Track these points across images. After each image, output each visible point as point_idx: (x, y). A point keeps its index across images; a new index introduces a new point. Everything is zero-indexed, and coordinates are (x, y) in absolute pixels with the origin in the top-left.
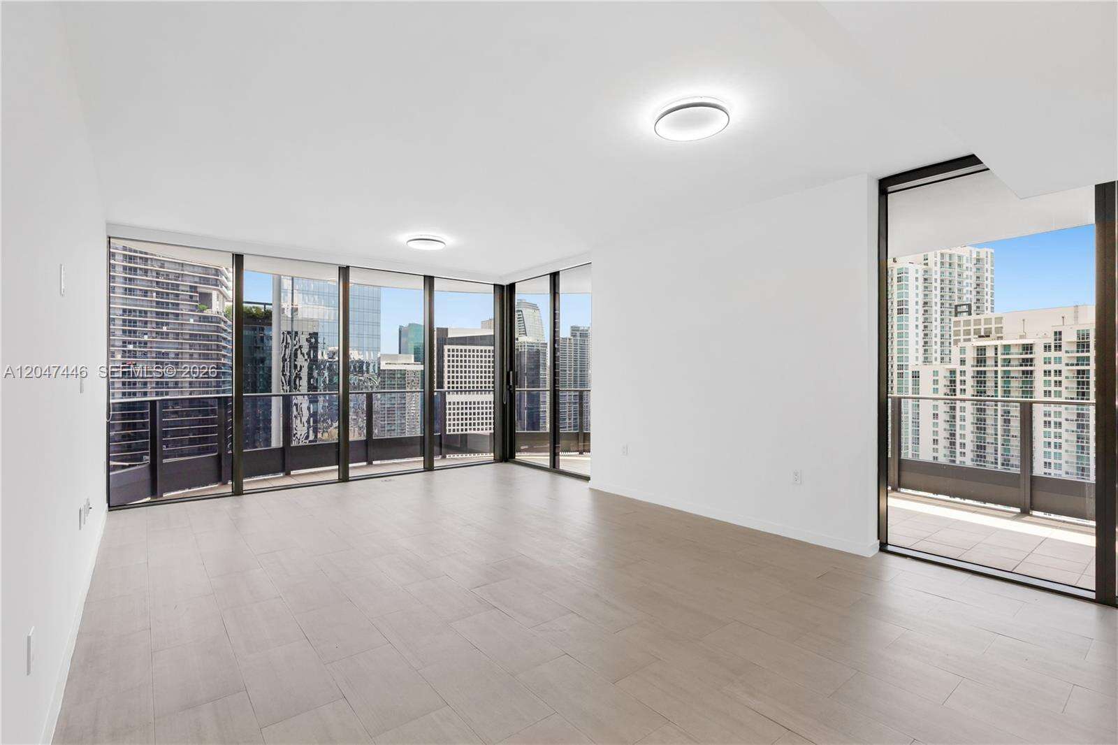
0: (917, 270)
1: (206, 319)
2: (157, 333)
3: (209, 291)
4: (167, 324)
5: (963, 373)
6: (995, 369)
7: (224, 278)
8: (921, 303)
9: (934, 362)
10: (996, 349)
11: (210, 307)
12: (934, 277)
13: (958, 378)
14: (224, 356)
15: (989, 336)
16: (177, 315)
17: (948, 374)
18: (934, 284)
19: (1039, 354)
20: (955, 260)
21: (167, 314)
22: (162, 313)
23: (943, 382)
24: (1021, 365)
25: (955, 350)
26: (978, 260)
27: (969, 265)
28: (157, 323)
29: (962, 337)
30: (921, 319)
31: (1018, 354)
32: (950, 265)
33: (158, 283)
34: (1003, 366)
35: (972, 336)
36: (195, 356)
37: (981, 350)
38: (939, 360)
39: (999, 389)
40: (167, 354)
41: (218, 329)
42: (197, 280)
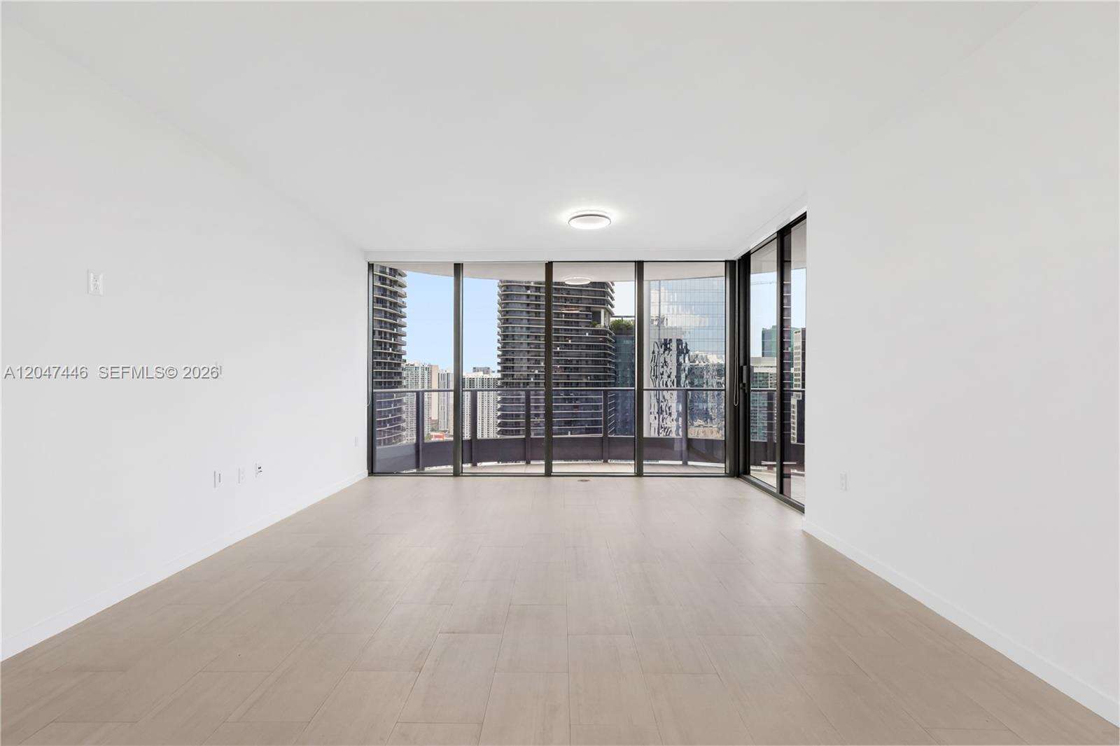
1: (597, 332)
2: (565, 345)
3: (598, 310)
4: (571, 338)
7: (609, 298)
11: (600, 323)
14: (610, 362)
16: (577, 330)
21: (571, 329)
22: (568, 330)
28: (565, 337)
33: (566, 306)
36: (590, 362)
40: (571, 361)
41: (605, 340)
42: (591, 301)
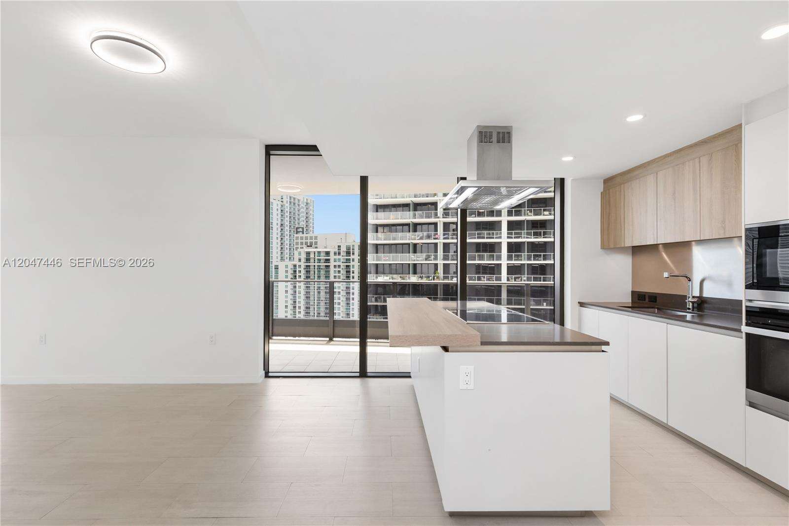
0: (277, 204)
5: (300, 266)
6: (314, 264)
8: (279, 224)
9: (286, 260)
10: (315, 253)
12: (286, 210)
13: (298, 269)
15: (311, 246)
17: (293, 267)
18: (286, 214)
19: (332, 257)
20: (297, 202)
23: (290, 271)
24: (325, 263)
25: (296, 253)
26: (307, 203)
27: (302, 205)
29: (299, 246)
30: (279, 234)
31: (323, 256)
32: (294, 204)
34: (318, 263)
35: (304, 246)
37: (308, 254)
38: (288, 258)
39: (316, 275)
